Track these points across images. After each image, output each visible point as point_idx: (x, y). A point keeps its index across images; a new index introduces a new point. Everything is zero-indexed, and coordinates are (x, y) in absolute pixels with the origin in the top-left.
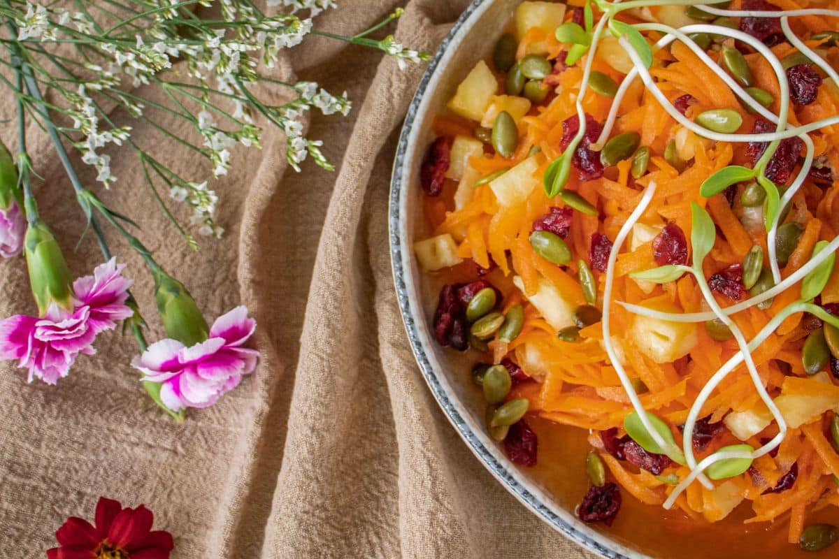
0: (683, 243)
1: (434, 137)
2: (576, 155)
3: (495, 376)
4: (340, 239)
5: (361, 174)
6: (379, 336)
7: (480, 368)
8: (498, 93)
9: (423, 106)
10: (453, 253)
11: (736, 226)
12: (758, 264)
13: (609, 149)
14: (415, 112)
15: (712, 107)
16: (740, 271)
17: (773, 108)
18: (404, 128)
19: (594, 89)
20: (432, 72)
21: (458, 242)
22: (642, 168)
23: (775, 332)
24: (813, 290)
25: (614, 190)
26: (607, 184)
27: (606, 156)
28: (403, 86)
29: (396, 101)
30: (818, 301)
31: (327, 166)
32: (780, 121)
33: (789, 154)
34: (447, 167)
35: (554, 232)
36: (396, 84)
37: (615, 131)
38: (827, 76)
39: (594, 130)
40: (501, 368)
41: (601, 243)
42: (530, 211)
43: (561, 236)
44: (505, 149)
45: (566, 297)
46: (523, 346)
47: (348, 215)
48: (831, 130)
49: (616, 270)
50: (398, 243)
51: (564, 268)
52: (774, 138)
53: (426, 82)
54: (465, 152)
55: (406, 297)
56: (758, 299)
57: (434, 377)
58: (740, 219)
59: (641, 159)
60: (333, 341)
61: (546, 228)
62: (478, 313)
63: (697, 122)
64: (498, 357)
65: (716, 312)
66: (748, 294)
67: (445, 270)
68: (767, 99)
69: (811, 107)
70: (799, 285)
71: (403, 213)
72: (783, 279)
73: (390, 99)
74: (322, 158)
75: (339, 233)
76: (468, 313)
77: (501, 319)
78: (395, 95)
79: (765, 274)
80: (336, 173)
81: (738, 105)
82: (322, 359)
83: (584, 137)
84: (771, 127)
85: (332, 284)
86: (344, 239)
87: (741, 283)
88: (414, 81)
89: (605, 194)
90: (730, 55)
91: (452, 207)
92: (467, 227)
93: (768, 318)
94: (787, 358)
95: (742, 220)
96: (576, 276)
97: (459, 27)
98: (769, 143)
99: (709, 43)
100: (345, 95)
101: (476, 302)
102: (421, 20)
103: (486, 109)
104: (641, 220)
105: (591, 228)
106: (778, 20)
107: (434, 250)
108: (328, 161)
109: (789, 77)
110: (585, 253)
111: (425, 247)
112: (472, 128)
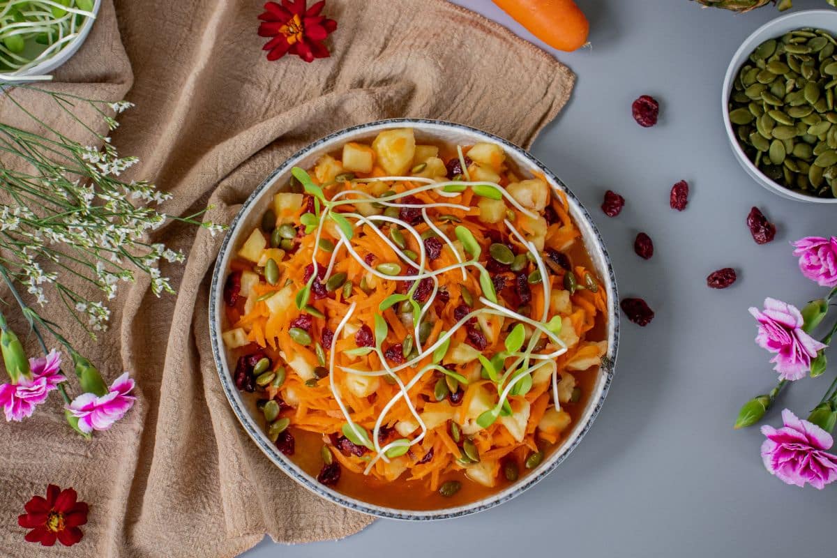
0: (371, 334)
1: (231, 272)
2: (313, 287)
3: (272, 408)
4: (182, 333)
5: (193, 296)
7: (262, 402)
8: (266, 248)
9: (226, 257)
10: (245, 338)
11: (399, 323)
12: (410, 344)
13: (330, 283)
14: (221, 260)
15: (385, 261)
16: (401, 348)
17: (417, 262)
18: (215, 270)
19: (322, 248)
20: (230, 236)
21: (247, 332)
22: (348, 293)
23: (420, 379)
24: (438, 358)
25: (333, 304)
26: (330, 301)
27: (329, 286)
28: (213, 245)
29: (210, 253)
30: (441, 363)
31: (172, 292)
32: (421, 268)
33: (426, 285)
34: (239, 289)
35: (302, 328)
36: (209, 244)
37: (333, 273)
38: (446, 243)
39: (322, 271)
40: (274, 402)
41: (327, 334)
42: (289, 317)
43: (306, 330)
44: (272, 280)
45: (308, 362)
46: (285, 389)
47: (186, 320)
48: (447, 273)
49: (336, 349)
50: (215, 335)
51: (307, 347)
52: (418, 278)
53: (226, 243)
54: (249, 282)
55: (221, 365)
56: (411, 363)
57: (238, 408)
58: (401, 320)
59: (348, 288)
60: (180, 390)
61: (297, 326)
62: (260, 371)
63: (377, 270)
64: (272, 396)
65: (388, 371)
66: (405, 360)
67: (240, 348)
68: (414, 257)
69: (437, 260)
70: (432, 355)
71: (217, 318)
72: (423, 352)
73: (206, 252)
74: (169, 288)
75: (181, 330)
76: (254, 371)
77: (273, 375)
78: (209, 251)
79: (414, 349)
80: (176, 296)
81: (399, 261)
82: (174, 400)
83: (317, 276)
84: (416, 272)
85: (179, 358)
86: (184, 334)
87: (402, 354)
88: (220, 243)
89: (329, 307)
90: (394, 232)
91: (242, 313)
92: (251, 324)
93: (416, 373)
94: (426, 393)
95: (403, 320)
96: (314, 351)
97: (244, 210)
98: (415, 281)
99: (381, 225)
100: (181, 251)
101: (259, 366)
102: (221, 205)
103: (260, 257)
104: (349, 322)
105: (322, 325)
106: (420, 210)
107: (234, 336)
108: (173, 289)
109: (425, 245)
110: (318, 338)
111: (228, 335)
112: (252, 266)
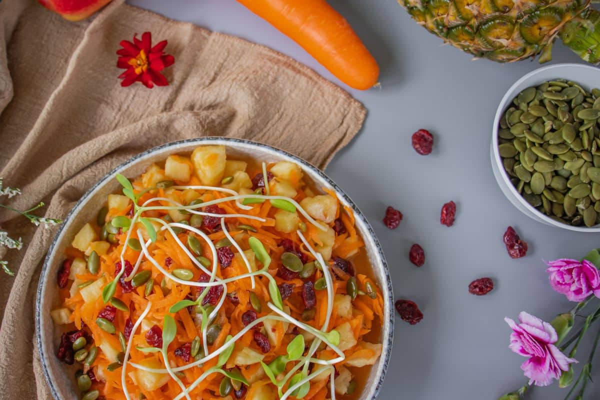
0: (160, 336)
1: (65, 257)
2: (119, 282)
3: (84, 379)
4: (13, 310)
5: (25, 279)
6: (34, 355)
7: (80, 372)
8: (94, 240)
9: (55, 247)
10: (68, 318)
11: (191, 323)
12: (197, 346)
13: (135, 279)
14: (52, 250)
15: (181, 267)
16: (189, 348)
17: (210, 269)
18: (47, 258)
19: (131, 247)
20: (61, 230)
21: (71, 311)
22: (149, 291)
23: (205, 379)
24: (222, 362)
25: (137, 299)
26: (134, 295)
27: (134, 281)
28: (48, 235)
29: (44, 243)
30: (224, 367)
31: (10, 273)
32: (212, 275)
33: (215, 293)
34: (68, 275)
35: (107, 319)
36: (45, 234)
37: (140, 269)
38: (237, 251)
39: (129, 268)
40: (86, 376)
41: (129, 324)
42: (98, 307)
43: (110, 321)
44: (92, 270)
45: (115, 348)
46: (97, 367)
47: (18, 299)
48: (237, 281)
49: (133, 341)
50: (39, 316)
51: (112, 334)
52: (209, 285)
53: (58, 235)
54: (78, 268)
55: (40, 342)
56: (198, 363)
57: (51, 383)
58: (194, 319)
59: (149, 285)
60: (8, 359)
61: (103, 317)
62: (77, 348)
63: (173, 274)
64: (85, 371)
66: (194, 360)
67: (64, 325)
68: (208, 264)
69: (229, 268)
70: (218, 357)
71: (42, 300)
72: (210, 353)
73: (41, 242)
74: (8, 270)
75: (13, 308)
76: (74, 346)
77: (86, 354)
78: (44, 240)
79: (201, 349)
80: (14, 277)
81: (192, 266)
82: (3, 368)
83: (124, 272)
84: (207, 279)
85: (9, 332)
86: (15, 310)
87: (190, 354)
88: (53, 234)
89: (133, 300)
90: (191, 240)
91: (69, 296)
92: (75, 306)
93: (203, 372)
94: (212, 388)
95: (195, 319)
96: (118, 337)
97: (76, 208)
98: (205, 287)
99: (182, 233)
100: (20, 239)
101: (78, 342)
102: (60, 202)
103: (87, 248)
104: (146, 318)
105: (127, 316)
106: (219, 219)
107: (59, 316)
108: (11, 271)
109: (218, 254)
110: (123, 327)
111: (55, 314)
112: (83, 257)
